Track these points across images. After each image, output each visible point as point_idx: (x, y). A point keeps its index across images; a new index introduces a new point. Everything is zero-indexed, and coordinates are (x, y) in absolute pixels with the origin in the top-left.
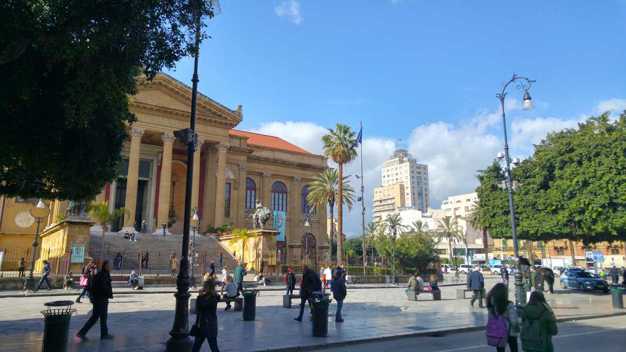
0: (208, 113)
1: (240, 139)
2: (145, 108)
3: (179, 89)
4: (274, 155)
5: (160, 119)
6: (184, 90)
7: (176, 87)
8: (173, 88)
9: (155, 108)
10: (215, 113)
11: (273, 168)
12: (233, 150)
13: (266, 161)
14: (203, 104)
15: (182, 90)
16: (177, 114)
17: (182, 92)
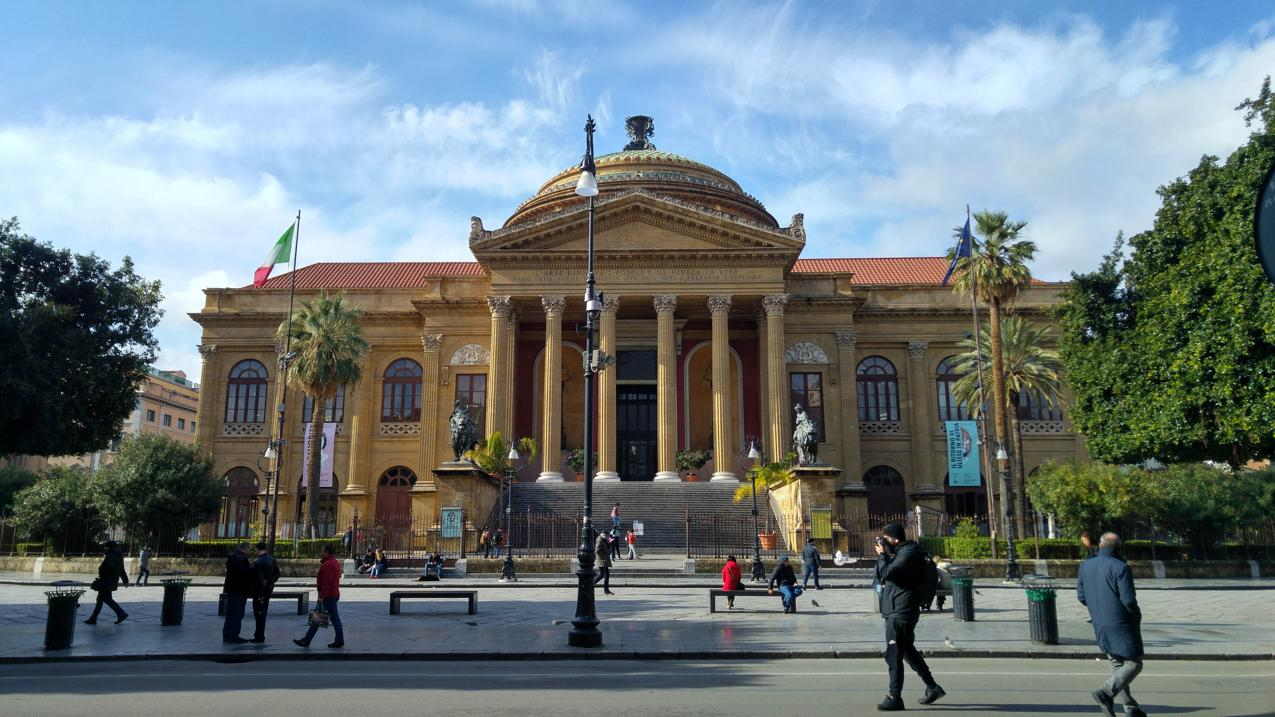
0: (736, 243)
1: (835, 279)
2: (614, 258)
3: (670, 211)
4: (934, 301)
5: (646, 273)
6: (680, 211)
7: (664, 209)
8: (661, 211)
9: (630, 255)
10: (747, 241)
11: (933, 327)
12: (819, 305)
13: (914, 314)
14: (721, 229)
15: (677, 212)
16: (672, 258)
17: (678, 216)
